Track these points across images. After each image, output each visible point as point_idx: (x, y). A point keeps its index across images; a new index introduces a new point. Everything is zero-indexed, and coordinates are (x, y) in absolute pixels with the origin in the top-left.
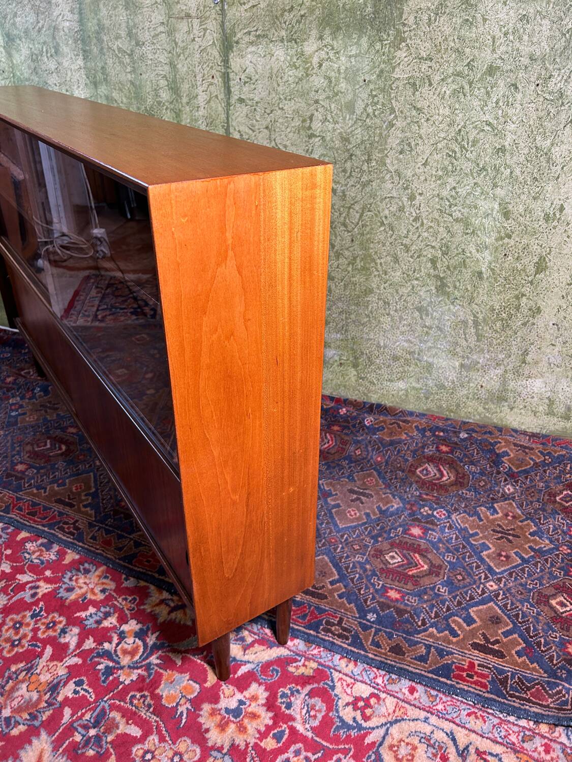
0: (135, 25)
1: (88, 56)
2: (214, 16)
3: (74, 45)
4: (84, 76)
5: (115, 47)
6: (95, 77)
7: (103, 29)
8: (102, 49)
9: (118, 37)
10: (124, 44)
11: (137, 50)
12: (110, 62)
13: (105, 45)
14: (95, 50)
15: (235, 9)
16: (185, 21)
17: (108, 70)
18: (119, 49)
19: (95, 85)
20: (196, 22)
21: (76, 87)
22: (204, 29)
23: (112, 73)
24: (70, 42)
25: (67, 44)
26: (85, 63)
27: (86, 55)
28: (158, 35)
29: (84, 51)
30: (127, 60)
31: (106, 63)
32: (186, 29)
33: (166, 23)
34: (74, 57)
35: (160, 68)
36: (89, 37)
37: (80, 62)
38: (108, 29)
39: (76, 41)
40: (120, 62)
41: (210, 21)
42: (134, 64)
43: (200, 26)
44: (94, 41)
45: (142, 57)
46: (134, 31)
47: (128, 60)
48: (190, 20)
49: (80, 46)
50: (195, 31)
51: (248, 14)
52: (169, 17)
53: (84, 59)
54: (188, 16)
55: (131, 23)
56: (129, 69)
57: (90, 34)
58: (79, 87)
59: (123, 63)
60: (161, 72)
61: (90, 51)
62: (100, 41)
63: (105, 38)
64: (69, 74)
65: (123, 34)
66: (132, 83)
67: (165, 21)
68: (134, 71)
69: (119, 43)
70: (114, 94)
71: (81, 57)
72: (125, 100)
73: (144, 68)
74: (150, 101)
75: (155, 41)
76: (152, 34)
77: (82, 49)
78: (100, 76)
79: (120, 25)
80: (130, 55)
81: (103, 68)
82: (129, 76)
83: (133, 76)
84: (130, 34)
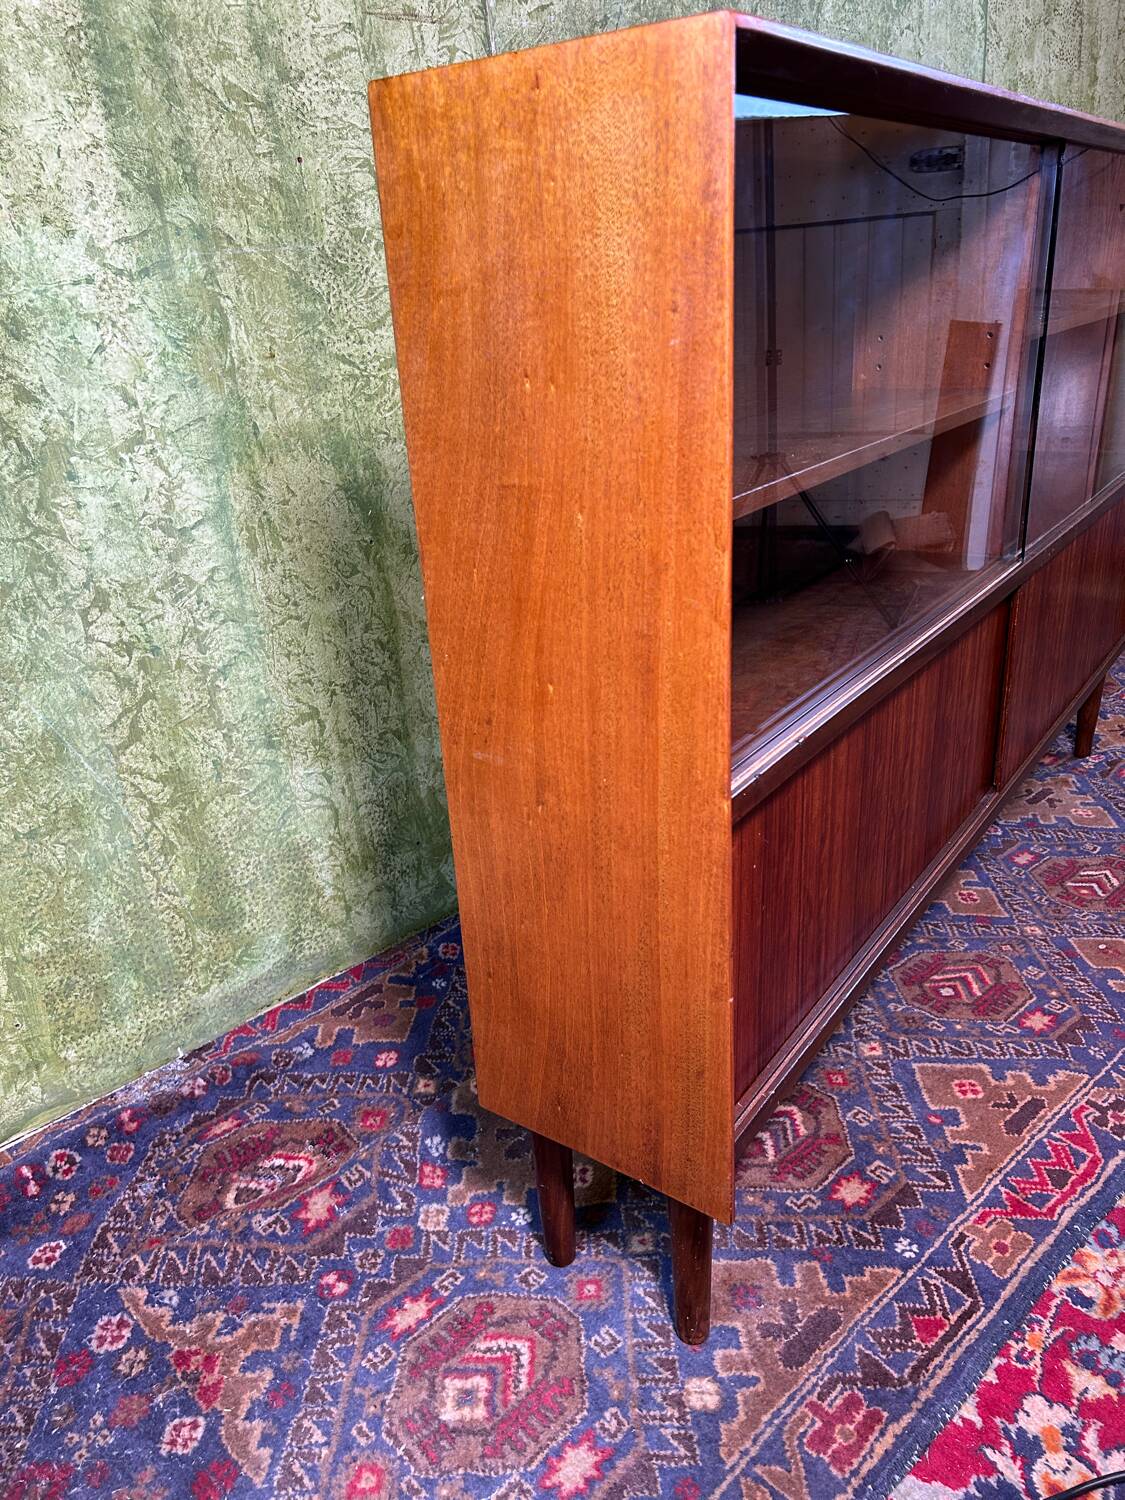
0: (272, 25)
1: (122, 108)
2: (468, 20)
3: (65, 69)
4: (113, 171)
5: (215, 82)
6: (153, 171)
7: (172, 26)
8: (171, 86)
9: (221, 55)
10: (241, 73)
11: (283, 93)
12: (201, 124)
13: (180, 73)
14: (147, 88)
15: (509, 9)
16: (404, 24)
17: (197, 151)
18: (229, 89)
19: (156, 196)
20: (429, 30)
21: (81, 205)
22: (448, 48)
23: (212, 158)
24: (50, 61)
25: (37, 68)
26: (112, 130)
27: (115, 102)
28: (339, 55)
29: (106, 91)
30: (255, 119)
31: (189, 129)
32: (407, 45)
33: (357, 25)
34: (66, 110)
35: (351, 142)
36: (123, 47)
37: (94, 123)
38: (189, 30)
39: (72, 58)
40: (234, 126)
41: (459, 30)
42: (277, 130)
43: (441, 40)
44: (144, 60)
45: (300, 114)
46: (270, 40)
47: (259, 121)
48: (416, 24)
49: (91, 75)
50: (429, 52)
51: (534, 24)
52: (365, 13)
53: (107, 116)
54: (411, 14)
55: (261, 19)
56: (263, 146)
57: (127, 38)
58: (94, 205)
59: (245, 130)
60: (356, 153)
61: (131, 92)
62: (162, 61)
63: (179, 55)
64: (52, 163)
65: (239, 45)
66: (276, 184)
67: (354, 20)
68: (278, 151)
69: (226, 71)
70: (221, 220)
71: (96, 109)
72: (257, 235)
73: (307, 143)
74: (330, 232)
75: (332, 71)
76: (324, 51)
77: (97, 84)
78: (169, 168)
79: (226, 20)
80: (267, 106)
81: (178, 143)
82: (265, 165)
83: (277, 165)
84: (258, 48)
